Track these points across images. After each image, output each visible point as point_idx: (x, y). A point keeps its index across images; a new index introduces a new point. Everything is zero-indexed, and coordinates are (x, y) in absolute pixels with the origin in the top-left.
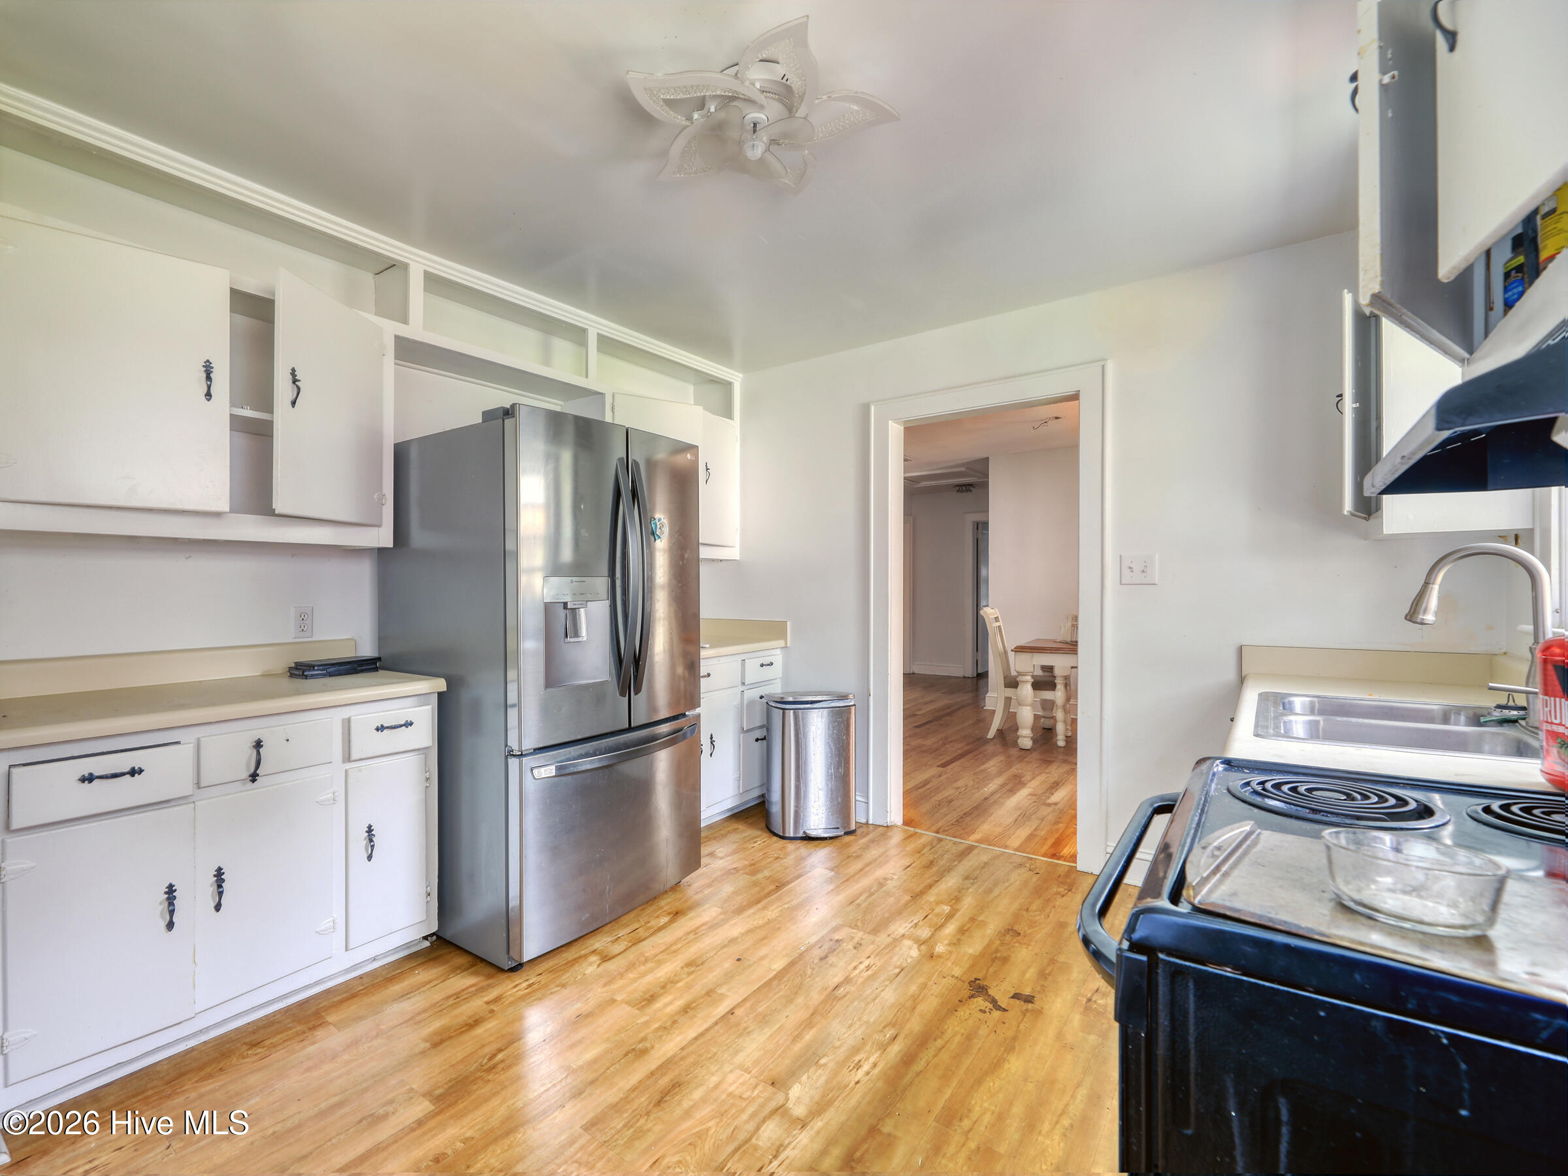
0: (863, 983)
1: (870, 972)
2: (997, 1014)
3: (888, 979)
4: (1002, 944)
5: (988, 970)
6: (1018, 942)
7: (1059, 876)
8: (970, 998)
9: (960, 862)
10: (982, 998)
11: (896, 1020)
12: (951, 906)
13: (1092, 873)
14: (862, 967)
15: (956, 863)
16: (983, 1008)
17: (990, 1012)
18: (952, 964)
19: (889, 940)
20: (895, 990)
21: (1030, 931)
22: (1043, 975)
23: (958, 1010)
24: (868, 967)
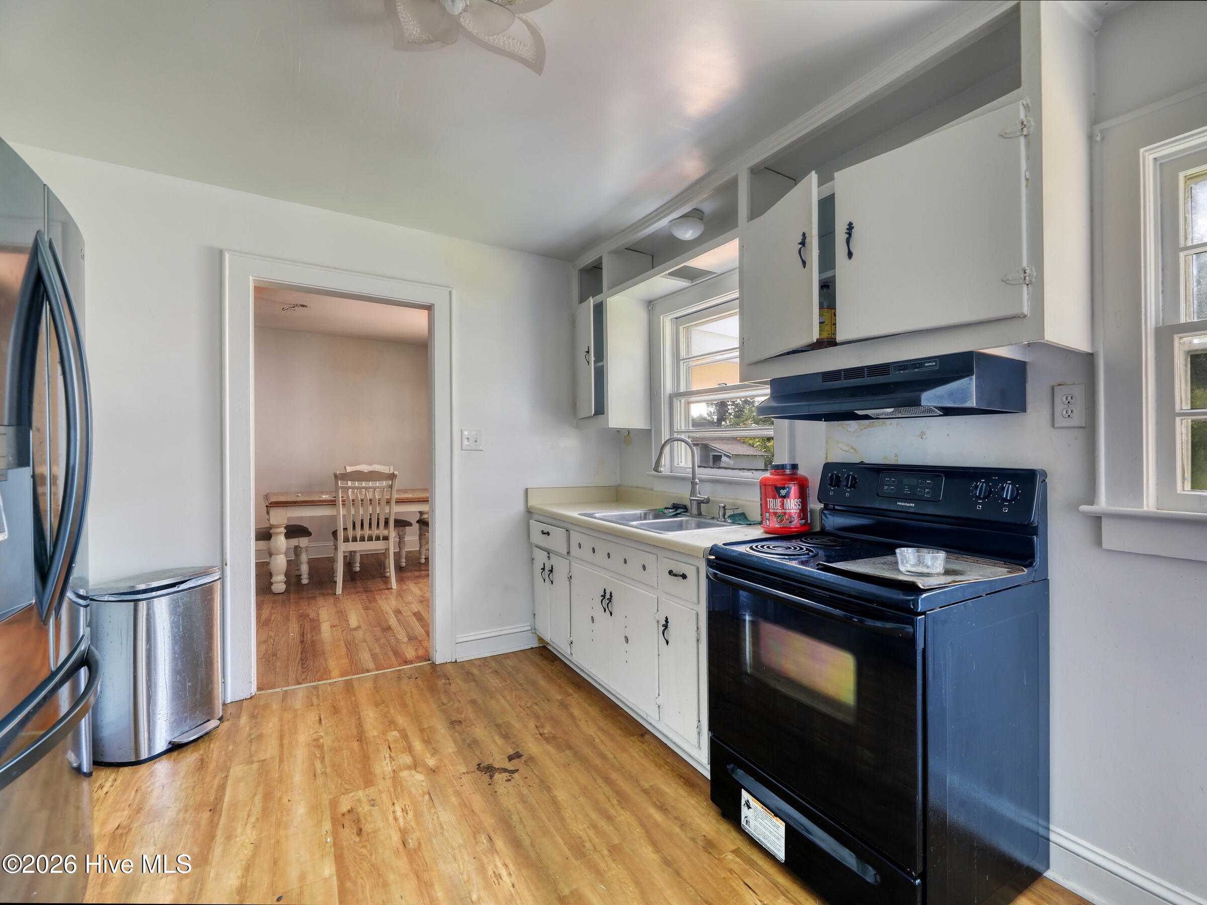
0: (418, 824)
1: (411, 813)
2: (516, 775)
3: (430, 807)
4: (460, 734)
5: (476, 755)
6: (466, 727)
7: (431, 673)
8: (491, 778)
9: (354, 695)
10: (497, 774)
11: (475, 827)
12: (395, 730)
13: (446, 663)
14: (399, 813)
15: (353, 699)
16: (506, 779)
17: (512, 778)
18: (452, 766)
19: (389, 782)
20: (445, 810)
21: (463, 716)
22: (506, 737)
23: (496, 790)
24: (404, 810)
